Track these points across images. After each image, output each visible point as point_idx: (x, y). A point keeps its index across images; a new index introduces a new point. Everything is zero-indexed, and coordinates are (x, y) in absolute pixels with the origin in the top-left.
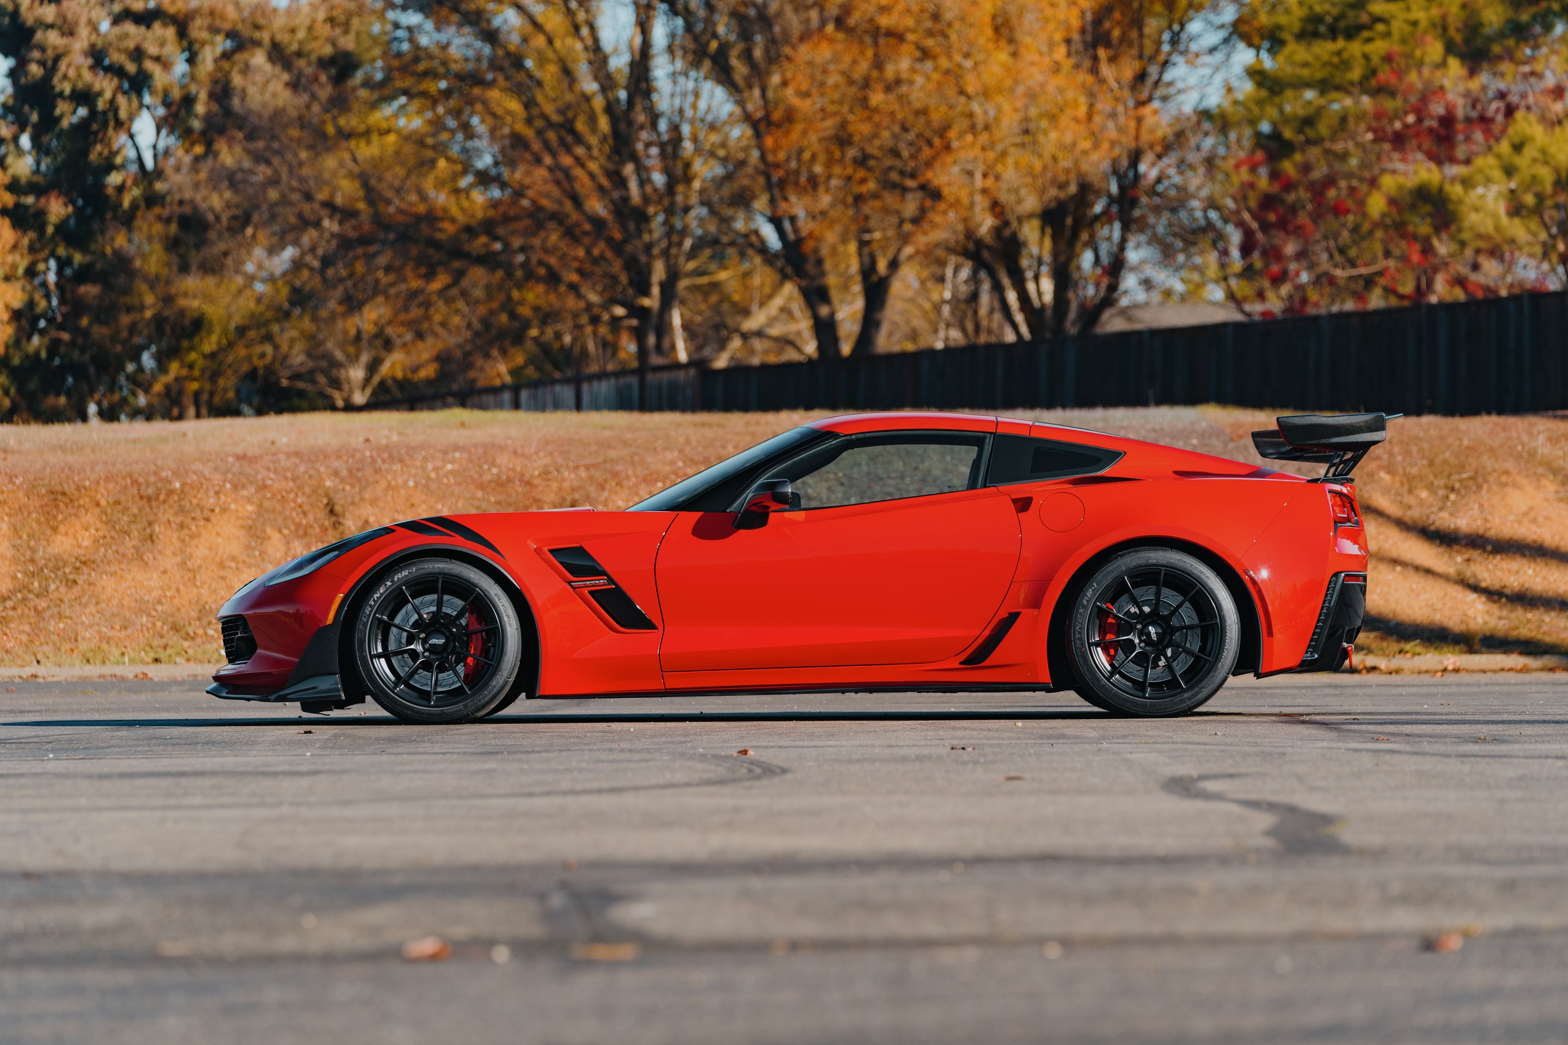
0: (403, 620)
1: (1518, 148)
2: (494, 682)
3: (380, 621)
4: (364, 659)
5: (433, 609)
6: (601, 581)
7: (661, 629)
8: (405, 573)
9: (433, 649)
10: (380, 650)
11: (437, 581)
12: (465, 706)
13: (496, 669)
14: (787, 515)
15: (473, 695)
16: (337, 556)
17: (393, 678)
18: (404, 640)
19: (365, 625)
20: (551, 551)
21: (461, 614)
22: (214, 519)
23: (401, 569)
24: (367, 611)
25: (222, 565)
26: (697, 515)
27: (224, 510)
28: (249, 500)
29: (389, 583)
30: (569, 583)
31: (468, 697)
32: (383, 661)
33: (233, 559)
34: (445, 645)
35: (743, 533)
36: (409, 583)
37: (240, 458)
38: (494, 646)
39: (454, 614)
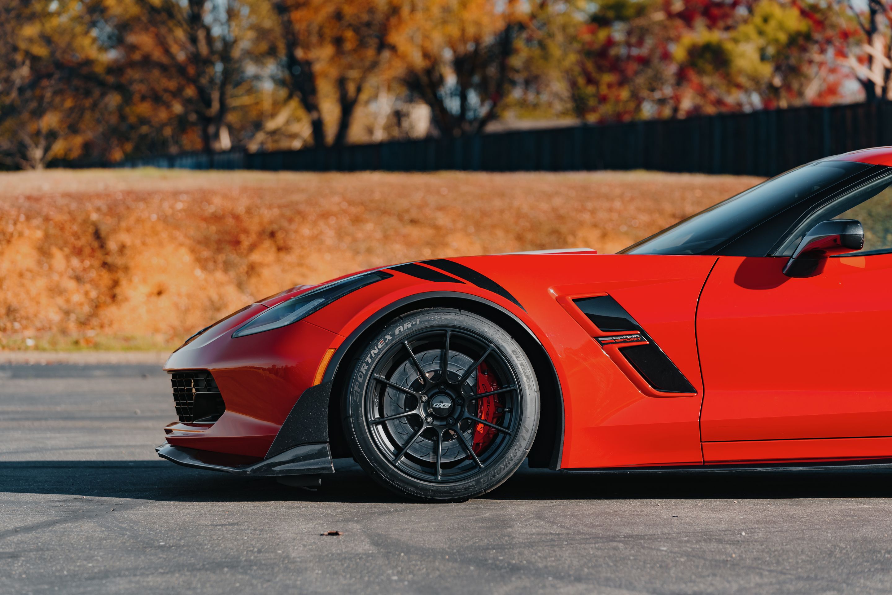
0: (400, 379)
1: (766, 20)
2: (511, 454)
3: (378, 381)
4: (359, 426)
5: (436, 367)
6: (633, 337)
7: (701, 391)
8: (408, 325)
9: (437, 414)
10: (377, 416)
11: (445, 335)
12: (478, 482)
13: (513, 437)
14: (843, 261)
15: (487, 468)
16: (322, 305)
17: (392, 448)
18: (402, 403)
19: (361, 386)
20: (575, 300)
21: (467, 375)
22: (14, 240)
23: (403, 320)
24: (363, 370)
25: (21, 275)
26: (738, 261)
27: (21, 235)
28: (38, 228)
29: (388, 337)
30: (597, 338)
31: (481, 471)
32: (380, 427)
33: (30, 271)
34: (452, 410)
35: (793, 280)
36: (413, 336)
37: (29, 198)
38: (511, 411)
39: (461, 373)
